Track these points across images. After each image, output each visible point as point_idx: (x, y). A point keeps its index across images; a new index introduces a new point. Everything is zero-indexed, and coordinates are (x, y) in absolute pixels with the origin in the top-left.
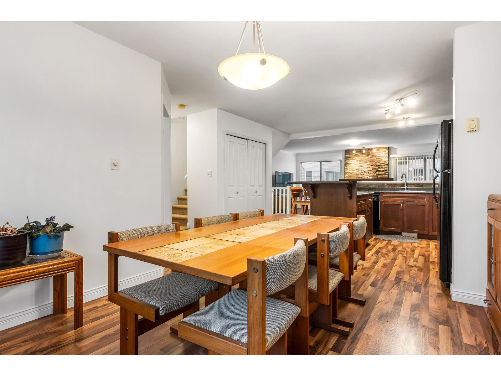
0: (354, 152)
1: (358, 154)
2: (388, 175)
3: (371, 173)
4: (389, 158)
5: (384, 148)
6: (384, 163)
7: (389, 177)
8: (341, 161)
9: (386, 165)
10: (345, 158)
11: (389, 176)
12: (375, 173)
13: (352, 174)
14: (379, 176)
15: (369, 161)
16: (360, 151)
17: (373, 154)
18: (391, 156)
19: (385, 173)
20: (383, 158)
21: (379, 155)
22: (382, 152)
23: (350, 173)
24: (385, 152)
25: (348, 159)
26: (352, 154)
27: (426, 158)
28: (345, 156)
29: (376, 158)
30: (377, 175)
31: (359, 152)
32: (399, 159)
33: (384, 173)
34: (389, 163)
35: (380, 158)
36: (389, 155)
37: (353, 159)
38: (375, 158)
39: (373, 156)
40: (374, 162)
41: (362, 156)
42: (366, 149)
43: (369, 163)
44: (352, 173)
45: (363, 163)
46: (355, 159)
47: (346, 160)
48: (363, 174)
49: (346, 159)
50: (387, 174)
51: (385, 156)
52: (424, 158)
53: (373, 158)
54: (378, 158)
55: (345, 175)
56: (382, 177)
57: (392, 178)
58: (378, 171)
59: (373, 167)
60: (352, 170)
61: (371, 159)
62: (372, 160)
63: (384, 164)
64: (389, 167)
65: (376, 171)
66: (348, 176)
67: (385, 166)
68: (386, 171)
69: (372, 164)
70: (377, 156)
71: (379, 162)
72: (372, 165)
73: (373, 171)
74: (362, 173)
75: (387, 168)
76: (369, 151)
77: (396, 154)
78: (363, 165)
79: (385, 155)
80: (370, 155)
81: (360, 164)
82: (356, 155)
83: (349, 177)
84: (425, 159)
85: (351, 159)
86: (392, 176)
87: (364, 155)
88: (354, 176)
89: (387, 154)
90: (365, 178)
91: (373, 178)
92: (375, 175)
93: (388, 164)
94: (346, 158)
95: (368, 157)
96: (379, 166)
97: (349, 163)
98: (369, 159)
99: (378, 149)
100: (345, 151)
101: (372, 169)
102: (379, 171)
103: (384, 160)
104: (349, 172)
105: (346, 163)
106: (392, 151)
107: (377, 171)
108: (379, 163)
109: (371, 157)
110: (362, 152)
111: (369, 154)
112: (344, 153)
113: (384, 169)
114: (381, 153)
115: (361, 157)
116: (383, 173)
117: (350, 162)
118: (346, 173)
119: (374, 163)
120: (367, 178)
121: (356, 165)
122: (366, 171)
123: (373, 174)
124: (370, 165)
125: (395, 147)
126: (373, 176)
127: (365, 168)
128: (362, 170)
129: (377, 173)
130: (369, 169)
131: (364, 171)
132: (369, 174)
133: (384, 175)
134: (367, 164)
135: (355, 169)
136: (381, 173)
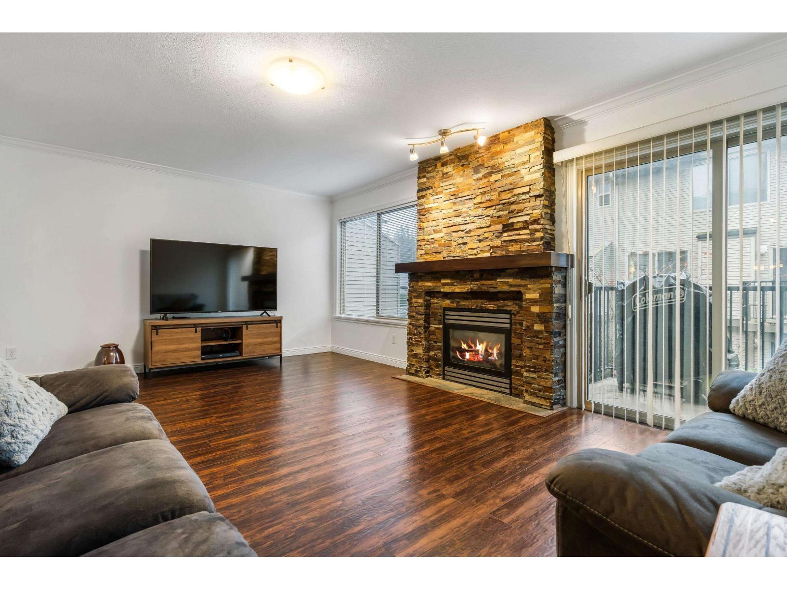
2: (544, 238)
3: (486, 235)
5: (527, 127)
6: (527, 189)
9: (538, 197)
12: (499, 235)
13: (433, 246)
14: (511, 248)
15: (480, 191)
16: (452, 157)
17: (491, 163)
18: (559, 156)
19: (533, 232)
20: (525, 171)
21: (512, 162)
22: (522, 146)
23: (428, 241)
24: (533, 142)
25: (426, 193)
26: (433, 174)
28: (419, 186)
29: (503, 177)
30: (505, 241)
31: (450, 162)
33: (528, 231)
34: (549, 189)
35: (515, 173)
36: (548, 155)
37: (439, 190)
38: (500, 176)
39: (492, 167)
40: (496, 193)
41: (462, 176)
43: (478, 200)
44: (435, 241)
45: (463, 203)
46: (441, 192)
47: (420, 198)
48: (463, 244)
49: (420, 195)
50: (539, 235)
51: (531, 161)
53: (494, 177)
54: (510, 175)
55: (417, 250)
58: (507, 228)
59: (491, 211)
60: (435, 231)
61: (486, 180)
62: (490, 184)
63: (527, 196)
64: (549, 206)
65: (500, 227)
66: (423, 252)
67: (533, 203)
68: (534, 222)
69: (490, 200)
70: (506, 164)
72: (488, 204)
73: (493, 228)
74: (460, 241)
75: (540, 212)
77: (580, 141)
78: (463, 208)
79: (534, 157)
80: (482, 165)
81: (457, 207)
82: (443, 176)
83: (425, 256)
85: (430, 191)
87: (466, 172)
88: (440, 253)
89: (539, 150)
90: (469, 257)
91: (494, 256)
92: (498, 242)
94: (421, 192)
95: (476, 176)
96: (513, 207)
97: (427, 206)
98: (481, 182)
99: (509, 136)
100: (419, 167)
101: (486, 222)
102: (512, 224)
103: (527, 179)
104: (426, 237)
105: (420, 208)
106: (565, 134)
107: (505, 226)
108: (510, 195)
109: (485, 177)
111: (480, 163)
113: (527, 218)
114: (518, 152)
115: (458, 180)
116: (524, 234)
117: (430, 203)
118: (419, 243)
119: (494, 196)
120: (473, 257)
121: (444, 211)
122: (470, 231)
123: (492, 240)
124: (484, 205)
125: (575, 118)
126: (492, 247)
127: (469, 219)
128: (462, 228)
129: (505, 234)
130: (480, 222)
131: (467, 232)
132: (480, 241)
133: (527, 244)
134: (475, 201)
135: (441, 225)
136: (520, 235)
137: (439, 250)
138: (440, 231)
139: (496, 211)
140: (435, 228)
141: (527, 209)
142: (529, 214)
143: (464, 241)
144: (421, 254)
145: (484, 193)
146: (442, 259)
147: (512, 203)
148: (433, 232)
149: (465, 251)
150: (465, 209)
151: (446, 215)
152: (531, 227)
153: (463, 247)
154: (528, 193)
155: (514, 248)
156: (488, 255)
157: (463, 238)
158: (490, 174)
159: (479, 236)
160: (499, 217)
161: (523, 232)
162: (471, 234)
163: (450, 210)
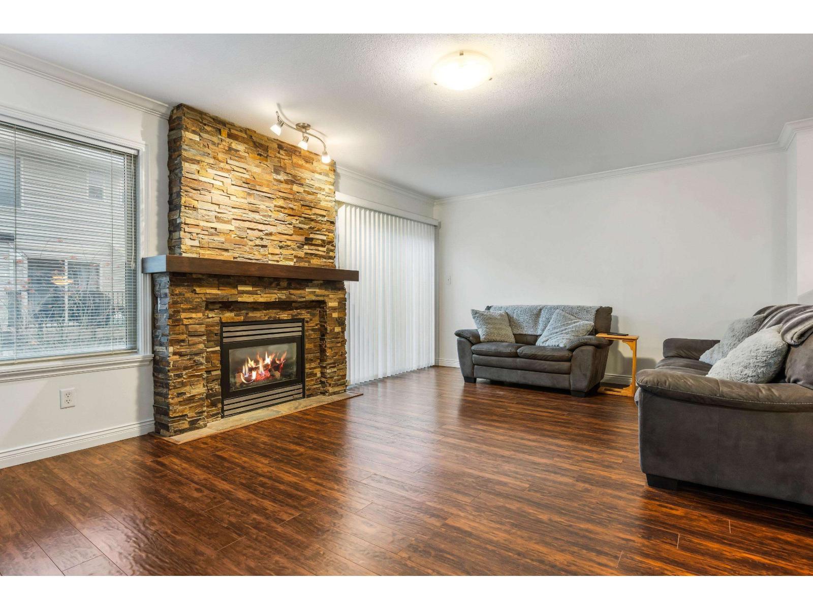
1: (241, 147)
2: (334, 257)
3: (289, 243)
6: (324, 213)
7: (335, 267)
11: (334, 262)
12: (301, 246)
13: (215, 238)
14: (312, 261)
15: (281, 194)
16: (243, 134)
17: (293, 172)
18: (337, 196)
19: (327, 251)
20: (320, 196)
21: (312, 182)
22: (320, 174)
23: (203, 229)
24: (327, 174)
25: (197, 158)
26: (214, 138)
29: (304, 191)
30: (306, 254)
31: (245, 140)
33: (324, 249)
34: (335, 219)
35: (314, 193)
37: (222, 165)
38: (301, 190)
39: (294, 176)
40: (298, 204)
41: (257, 166)
43: (281, 203)
44: (217, 232)
46: (228, 171)
48: (263, 246)
50: (330, 254)
53: (296, 188)
56: (321, 266)
57: (353, 269)
58: (309, 241)
59: (294, 221)
60: (218, 219)
61: (289, 186)
62: (290, 192)
63: (324, 219)
64: (335, 233)
65: (302, 239)
66: (197, 243)
67: (326, 226)
68: (327, 243)
69: (292, 209)
70: (307, 181)
71: (311, 208)
72: (291, 212)
73: (294, 237)
74: (258, 242)
75: (330, 236)
76: (285, 153)
78: (261, 205)
79: (327, 187)
80: (285, 169)
81: (251, 200)
83: (202, 251)
85: (210, 161)
87: (266, 164)
88: (227, 250)
89: (329, 184)
90: (270, 262)
91: (297, 265)
92: (301, 254)
95: (279, 177)
96: (313, 224)
97: (201, 179)
98: (282, 185)
99: (308, 157)
102: (312, 239)
103: (323, 204)
104: (202, 224)
107: (306, 239)
108: (310, 212)
109: (287, 182)
111: (282, 164)
113: (324, 238)
114: (317, 176)
115: (254, 169)
116: (322, 251)
117: (207, 176)
119: (296, 206)
120: (276, 263)
121: (232, 198)
122: (271, 234)
123: (293, 249)
124: (286, 211)
126: (295, 257)
127: (269, 219)
128: (260, 227)
129: (306, 247)
130: (281, 228)
131: (267, 234)
132: (281, 247)
133: (324, 260)
134: (275, 203)
135: (230, 214)
136: (319, 250)
137: (225, 246)
138: (228, 222)
139: (298, 221)
140: (220, 215)
141: (325, 230)
142: (325, 235)
143: (264, 243)
145: (285, 198)
146: (232, 260)
147: (312, 220)
148: (215, 220)
149: (265, 255)
150: (264, 207)
151: (238, 204)
152: (327, 246)
153: (262, 250)
154: (325, 216)
155: (315, 262)
156: (292, 264)
157: (262, 239)
158: (292, 182)
159: (281, 242)
160: (301, 228)
161: (320, 249)
162: (272, 238)
163: (243, 200)
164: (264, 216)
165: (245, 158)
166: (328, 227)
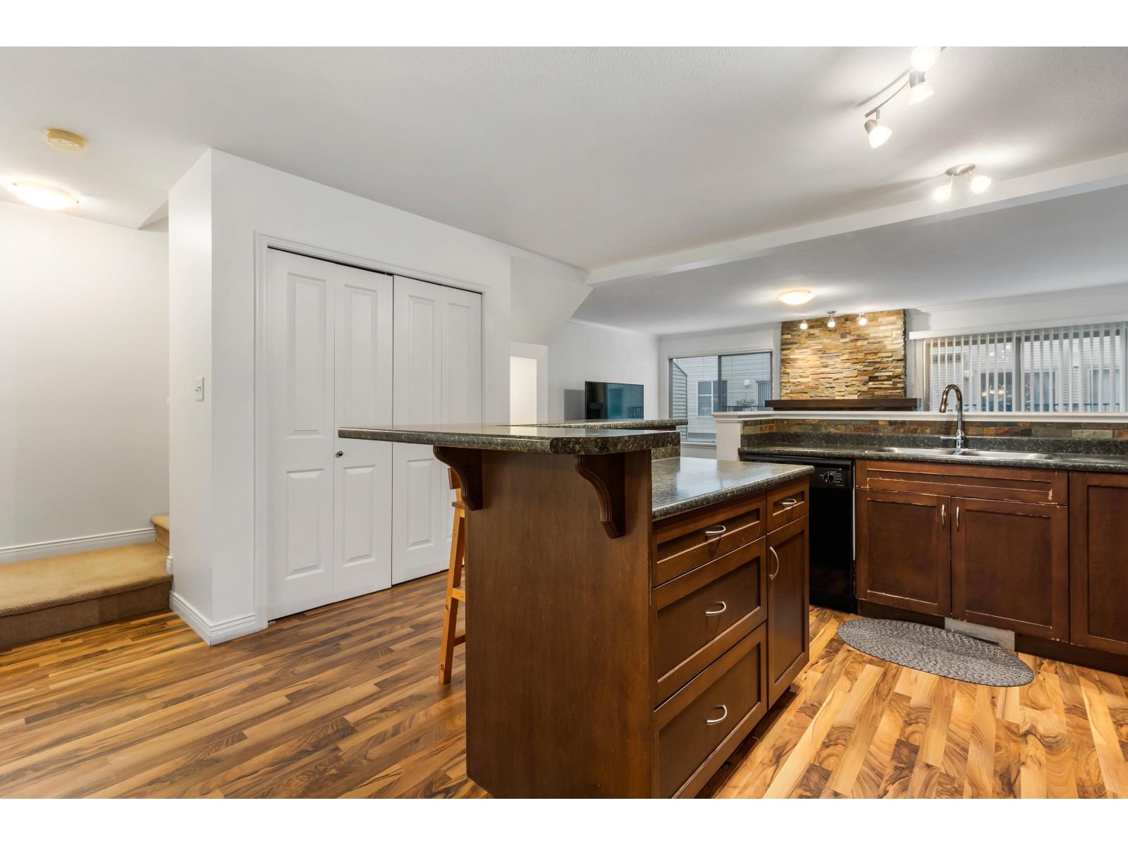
0: (804, 326)
1: (816, 331)
2: (903, 388)
3: (853, 383)
4: (905, 342)
5: (890, 313)
6: (890, 354)
7: (905, 395)
8: (771, 353)
9: (898, 360)
10: (782, 344)
11: (905, 392)
12: (865, 383)
13: (799, 387)
14: (876, 393)
15: (847, 351)
16: (818, 323)
17: (858, 333)
18: (913, 335)
19: (895, 383)
20: (887, 342)
21: (877, 335)
22: (886, 325)
23: (793, 383)
24: (894, 323)
25: (789, 347)
26: (799, 333)
27: (1023, 339)
28: (782, 340)
29: (868, 343)
30: (871, 388)
31: (818, 327)
32: (936, 345)
33: (891, 382)
34: (905, 356)
35: (879, 342)
36: (905, 333)
37: (804, 346)
38: (865, 342)
39: (858, 336)
40: (863, 354)
41: (828, 338)
42: (837, 319)
43: (846, 357)
44: (800, 384)
45: (831, 358)
46: (807, 348)
47: (783, 350)
48: (831, 388)
49: (783, 347)
50: (899, 385)
51: (893, 336)
52: (1014, 340)
53: (859, 343)
54: (874, 343)
55: (781, 389)
56: (887, 396)
57: (914, 397)
58: (873, 379)
59: (858, 367)
60: (801, 377)
61: (853, 344)
62: (856, 347)
63: (891, 359)
64: (905, 367)
65: (867, 378)
66: (789, 392)
67: (895, 364)
68: (896, 377)
69: (857, 359)
70: (872, 335)
71: (876, 354)
72: (855, 361)
73: (859, 378)
74: (828, 385)
75: (899, 371)
76: (848, 323)
77: (927, 328)
78: (831, 362)
79: (894, 333)
80: (850, 333)
81: (823, 360)
82: (810, 336)
83: (791, 395)
84: (1019, 340)
85: (797, 346)
86: (917, 392)
87: (834, 335)
88: (806, 393)
89: (898, 329)
90: (837, 398)
91: (861, 398)
92: (865, 388)
93: (904, 359)
94: (785, 345)
95: (845, 340)
96: (877, 366)
97: (792, 357)
98: (848, 345)
99: (873, 317)
100: (781, 325)
101: (855, 374)
102: (877, 377)
103: (890, 347)
104: (792, 380)
105: (783, 357)
106: (915, 321)
107: (870, 378)
108: (874, 357)
109: (852, 341)
110: (826, 325)
111: (847, 331)
112: (779, 331)
113: (891, 374)
114: (882, 328)
115: (826, 341)
116: (888, 384)
117: (795, 354)
118: (784, 384)
119: (860, 356)
120: (841, 398)
121: (810, 363)
122: (838, 379)
123: (858, 386)
124: (851, 361)
125: (923, 311)
126: (859, 391)
127: (837, 369)
128: (829, 376)
129: (871, 383)
130: (846, 373)
131: (835, 380)
132: (847, 386)
133: (890, 391)
134: (842, 358)
135: (808, 372)
136: (883, 384)
137: (805, 391)
138: (808, 377)
139: (863, 366)
140: (801, 374)
141: (890, 368)
142: (892, 371)
143: (832, 385)
144: (787, 393)
145: (851, 353)
146: (810, 398)
147: (877, 362)
148: (799, 377)
149: (833, 393)
150: (833, 363)
151: (814, 365)
152: (893, 380)
153: (830, 390)
154: (891, 357)
155: (878, 393)
156: (855, 397)
157: (831, 383)
158: (857, 340)
159: (847, 383)
160: (865, 371)
161: (885, 383)
162: (839, 381)
163: (818, 362)
164: (832, 368)
165: (818, 336)
166: (896, 365)
